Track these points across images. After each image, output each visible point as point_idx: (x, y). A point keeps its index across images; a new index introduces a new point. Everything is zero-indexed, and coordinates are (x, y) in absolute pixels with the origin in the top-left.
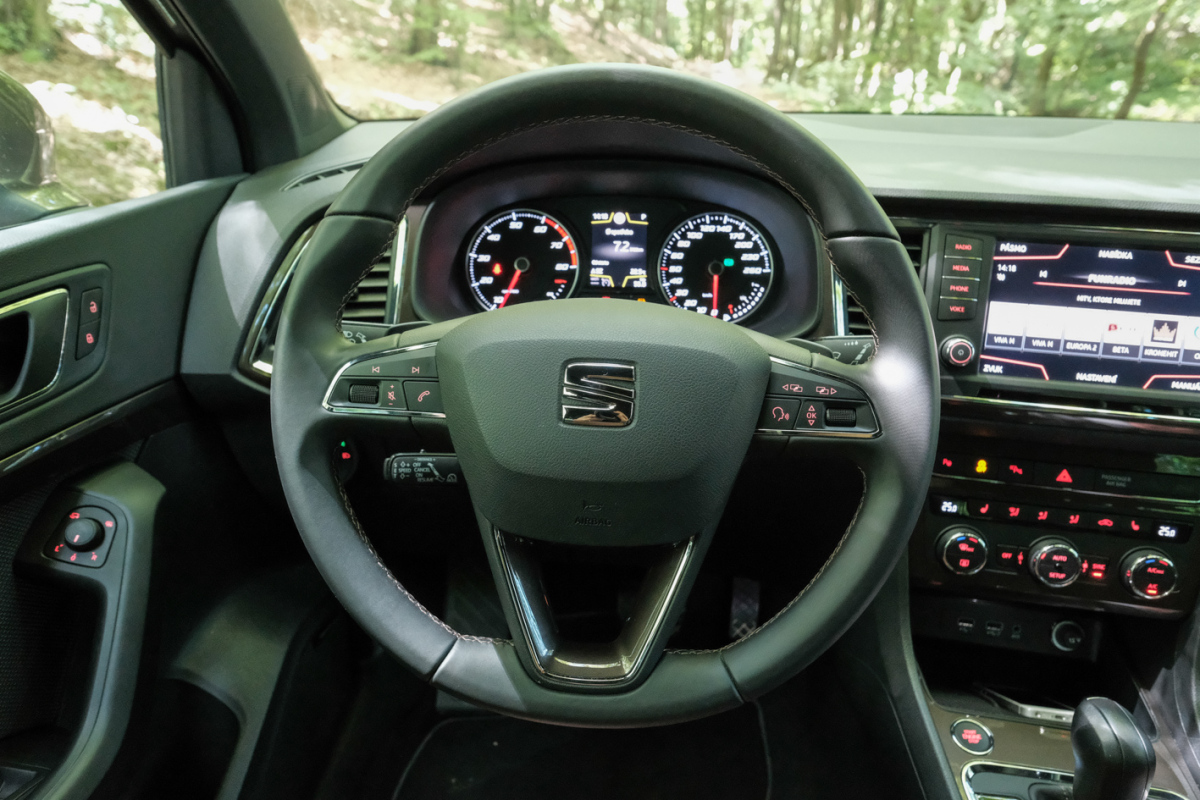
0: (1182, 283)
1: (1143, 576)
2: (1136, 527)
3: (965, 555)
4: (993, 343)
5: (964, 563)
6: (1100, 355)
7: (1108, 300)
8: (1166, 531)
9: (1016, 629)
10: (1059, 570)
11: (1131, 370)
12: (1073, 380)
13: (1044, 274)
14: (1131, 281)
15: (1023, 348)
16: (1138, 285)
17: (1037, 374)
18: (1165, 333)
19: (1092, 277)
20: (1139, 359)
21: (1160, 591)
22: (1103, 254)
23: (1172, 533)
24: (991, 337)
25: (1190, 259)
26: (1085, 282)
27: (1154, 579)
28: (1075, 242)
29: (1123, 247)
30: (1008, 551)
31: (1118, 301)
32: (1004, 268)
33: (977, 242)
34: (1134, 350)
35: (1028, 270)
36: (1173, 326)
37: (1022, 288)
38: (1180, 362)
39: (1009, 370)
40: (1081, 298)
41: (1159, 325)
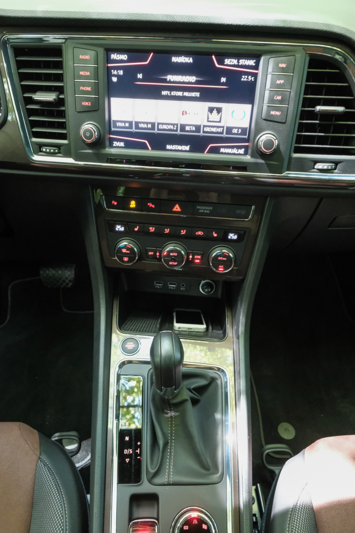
0: (223, 80)
1: (217, 262)
2: (215, 235)
3: (126, 255)
4: (115, 126)
5: (126, 259)
6: (179, 132)
7: (180, 94)
8: (232, 236)
9: (183, 285)
10: (174, 260)
11: (197, 142)
12: (165, 149)
13: (140, 76)
14: (193, 79)
15: (134, 130)
16: (197, 82)
17: (143, 146)
18: (215, 116)
19: (169, 77)
20: (201, 134)
21: (225, 268)
22: (175, 59)
23: (235, 237)
24: (115, 122)
25: (227, 61)
26: (165, 81)
27: (222, 263)
28: (158, 52)
29: (187, 53)
30: (151, 251)
31: (186, 94)
32: (115, 72)
33: (93, 53)
34: (198, 128)
35: (130, 72)
36: (219, 110)
37: (128, 86)
38: (224, 135)
39: (129, 145)
40: (164, 93)
41: (211, 110)
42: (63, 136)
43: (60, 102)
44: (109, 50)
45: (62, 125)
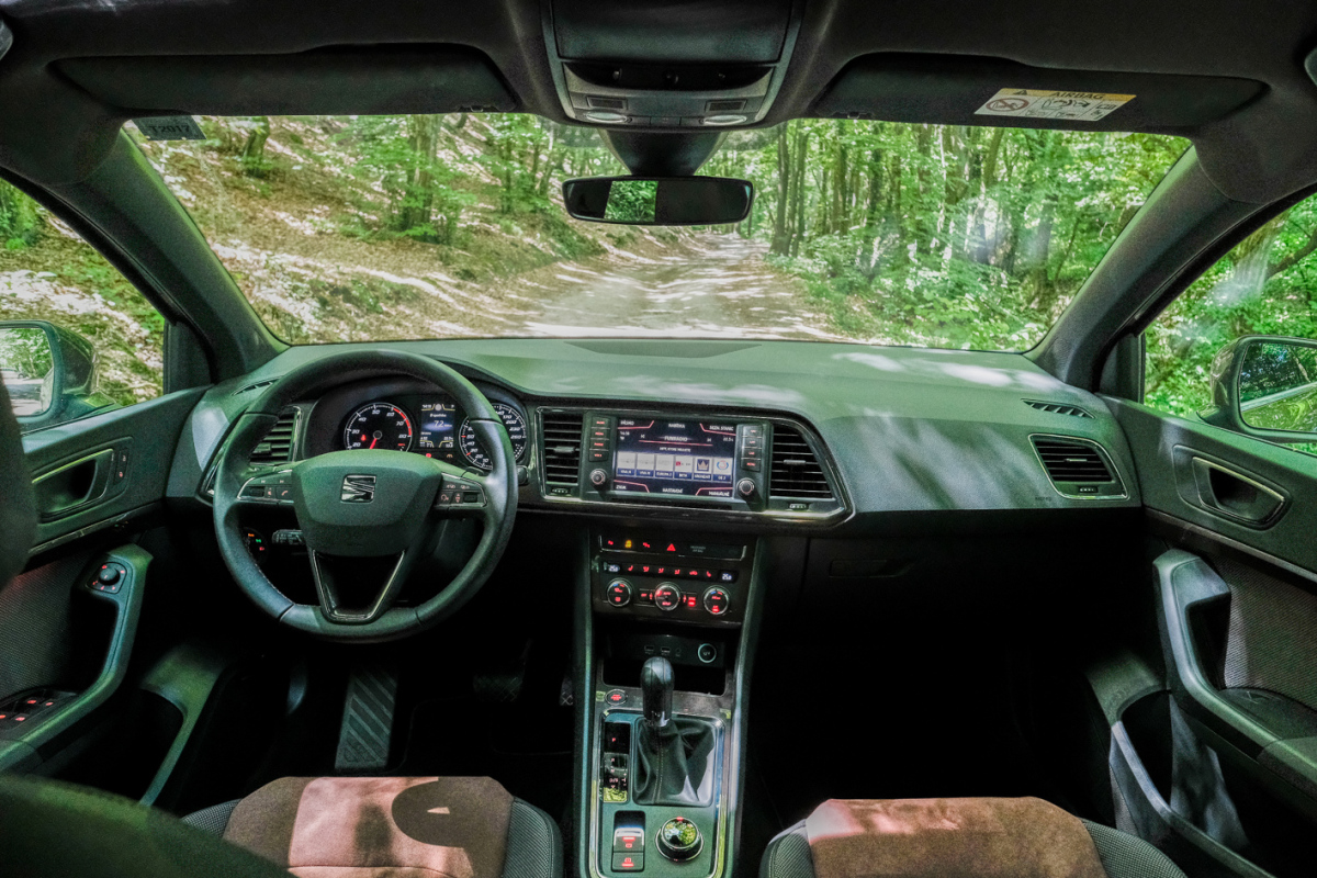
0: (709, 440)
1: (711, 602)
2: (709, 575)
3: (618, 594)
4: (620, 473)
5: (618, 599)
6: (674, 479)
7: (674, 449)
8: (727, 577)
9: (678, 651)
10: (667, 600)
11: (689, 486)
12: (661, 492)
13: (643, 436)
14: (685, 439)
15: (635, 476)
16: (688, 442)
17: (643, 490)
18: (703, 466)
19: (666, 438)
20: (692, 480)
21: (720, 609)
22: (670, 425)
23: (730, 578)
24: (620, 470)
25: (711, 427)
26: (663, 440)
27: (716, 602)
28: (656, 419)
29: (680, 421)
30: (644, 592)
31: (680, 450)
32: (623, 433)
33: (607, 420)
34: (689, 476)
35: (635, 434)
36: (707, 462)
37: (633, 444)
38: (712, 481)
39: (630, 488)
40: (662, 449)
41: (700, 462)
42: (575, 481)
43: (577, 454)
44: (620, 418)
45: (575, 472)
